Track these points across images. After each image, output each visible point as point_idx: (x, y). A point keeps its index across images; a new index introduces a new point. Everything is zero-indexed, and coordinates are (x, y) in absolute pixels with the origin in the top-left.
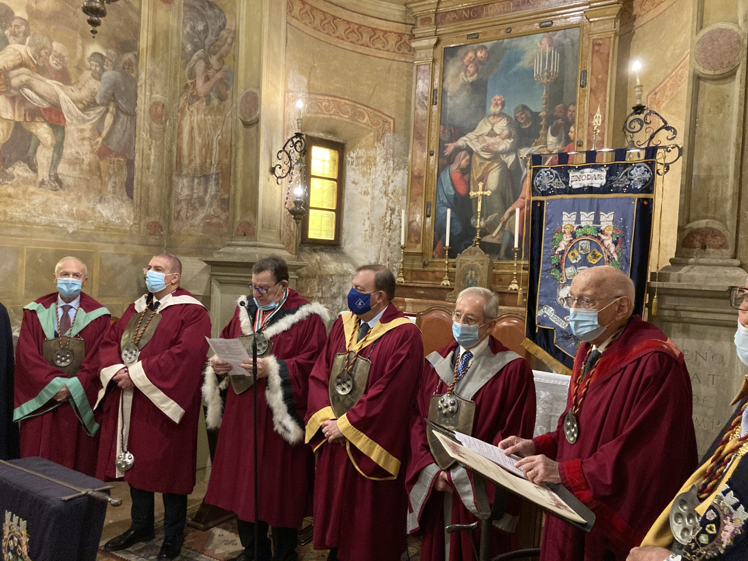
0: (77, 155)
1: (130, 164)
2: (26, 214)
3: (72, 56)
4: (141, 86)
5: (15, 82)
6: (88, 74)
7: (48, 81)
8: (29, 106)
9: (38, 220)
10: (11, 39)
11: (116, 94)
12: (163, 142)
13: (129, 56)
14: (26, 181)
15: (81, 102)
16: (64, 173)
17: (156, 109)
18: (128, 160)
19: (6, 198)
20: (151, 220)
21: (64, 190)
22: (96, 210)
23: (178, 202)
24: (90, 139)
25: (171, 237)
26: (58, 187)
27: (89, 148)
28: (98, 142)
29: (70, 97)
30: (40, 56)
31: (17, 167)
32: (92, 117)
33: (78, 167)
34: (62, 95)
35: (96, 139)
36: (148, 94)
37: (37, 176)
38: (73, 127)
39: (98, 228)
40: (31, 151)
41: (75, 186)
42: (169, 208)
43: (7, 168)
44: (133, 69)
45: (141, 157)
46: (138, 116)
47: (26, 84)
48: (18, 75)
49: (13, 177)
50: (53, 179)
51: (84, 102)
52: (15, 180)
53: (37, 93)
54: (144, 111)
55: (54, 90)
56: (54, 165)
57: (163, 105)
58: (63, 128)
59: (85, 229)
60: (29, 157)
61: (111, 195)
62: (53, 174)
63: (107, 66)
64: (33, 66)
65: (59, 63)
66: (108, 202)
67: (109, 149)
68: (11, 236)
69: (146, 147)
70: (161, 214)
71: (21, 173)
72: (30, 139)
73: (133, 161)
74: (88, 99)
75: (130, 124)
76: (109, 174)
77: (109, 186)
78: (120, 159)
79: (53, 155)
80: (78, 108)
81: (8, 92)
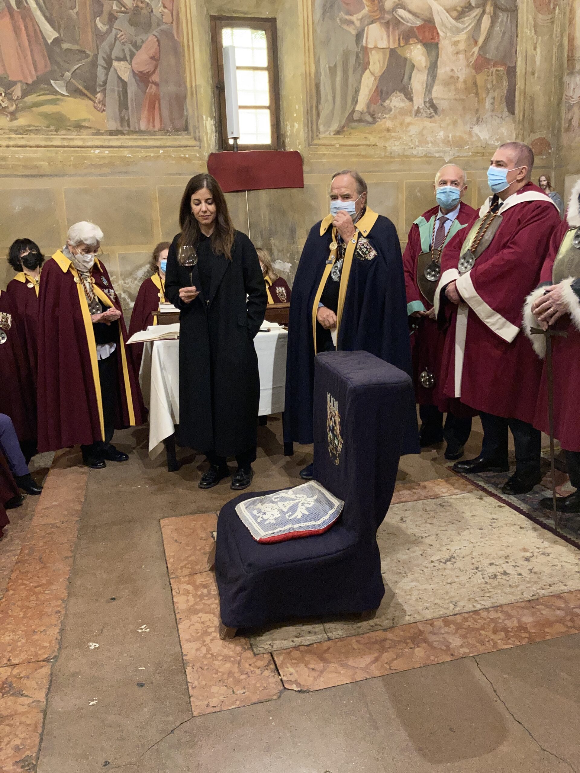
0: (452, 73)
1: (511, 72)
2: (404, 147)
5: (389, 4)
8: (403, 28)
9: (415, 152)
12: (551, 35)
14: (403, 112)
15: (455, 9)
16: (439, 96)
18: (509, 67)
19: (385, 133)
20: (537, 138)
22: (474, 135)
23: (570, 108)
24: (466, 51)
25: (561, 154)
26: (434, 114)
28: (474, 53)
31: (394, 98)
32: (467, 24)
33: (453, 88)
34: (436, 7)
35: (472, 49)
37: (413, 105)
38: (447, 42)
39: (475, 154)
40: (406, 77)
41: (450, 109)
42: (558, 119)
43: (384, 101)
45: (524, 62)
47: (398, 4)
49: (391, 110)
50: (428, 105)
51: (459, 8)
52: (392, 112)
53: (410, 12)
56: (429, 88)
58: (437, 45)
59: (462, 157)
60: (404, 86)
61: (489, 114)
62: (428, 100)
67: (486, 59)
68: (391, 171)
69: (530, 48)
70: (549, 128)
71: (397, 105)
72: (405, 66)
73: (515, 67)
74: (463, 4)
75: (511, 22)
76: (487, 88)
77: (487, 103)
78: (499, 69)
79: (427, 79)
80: (451, 16)
81: (382, 18)
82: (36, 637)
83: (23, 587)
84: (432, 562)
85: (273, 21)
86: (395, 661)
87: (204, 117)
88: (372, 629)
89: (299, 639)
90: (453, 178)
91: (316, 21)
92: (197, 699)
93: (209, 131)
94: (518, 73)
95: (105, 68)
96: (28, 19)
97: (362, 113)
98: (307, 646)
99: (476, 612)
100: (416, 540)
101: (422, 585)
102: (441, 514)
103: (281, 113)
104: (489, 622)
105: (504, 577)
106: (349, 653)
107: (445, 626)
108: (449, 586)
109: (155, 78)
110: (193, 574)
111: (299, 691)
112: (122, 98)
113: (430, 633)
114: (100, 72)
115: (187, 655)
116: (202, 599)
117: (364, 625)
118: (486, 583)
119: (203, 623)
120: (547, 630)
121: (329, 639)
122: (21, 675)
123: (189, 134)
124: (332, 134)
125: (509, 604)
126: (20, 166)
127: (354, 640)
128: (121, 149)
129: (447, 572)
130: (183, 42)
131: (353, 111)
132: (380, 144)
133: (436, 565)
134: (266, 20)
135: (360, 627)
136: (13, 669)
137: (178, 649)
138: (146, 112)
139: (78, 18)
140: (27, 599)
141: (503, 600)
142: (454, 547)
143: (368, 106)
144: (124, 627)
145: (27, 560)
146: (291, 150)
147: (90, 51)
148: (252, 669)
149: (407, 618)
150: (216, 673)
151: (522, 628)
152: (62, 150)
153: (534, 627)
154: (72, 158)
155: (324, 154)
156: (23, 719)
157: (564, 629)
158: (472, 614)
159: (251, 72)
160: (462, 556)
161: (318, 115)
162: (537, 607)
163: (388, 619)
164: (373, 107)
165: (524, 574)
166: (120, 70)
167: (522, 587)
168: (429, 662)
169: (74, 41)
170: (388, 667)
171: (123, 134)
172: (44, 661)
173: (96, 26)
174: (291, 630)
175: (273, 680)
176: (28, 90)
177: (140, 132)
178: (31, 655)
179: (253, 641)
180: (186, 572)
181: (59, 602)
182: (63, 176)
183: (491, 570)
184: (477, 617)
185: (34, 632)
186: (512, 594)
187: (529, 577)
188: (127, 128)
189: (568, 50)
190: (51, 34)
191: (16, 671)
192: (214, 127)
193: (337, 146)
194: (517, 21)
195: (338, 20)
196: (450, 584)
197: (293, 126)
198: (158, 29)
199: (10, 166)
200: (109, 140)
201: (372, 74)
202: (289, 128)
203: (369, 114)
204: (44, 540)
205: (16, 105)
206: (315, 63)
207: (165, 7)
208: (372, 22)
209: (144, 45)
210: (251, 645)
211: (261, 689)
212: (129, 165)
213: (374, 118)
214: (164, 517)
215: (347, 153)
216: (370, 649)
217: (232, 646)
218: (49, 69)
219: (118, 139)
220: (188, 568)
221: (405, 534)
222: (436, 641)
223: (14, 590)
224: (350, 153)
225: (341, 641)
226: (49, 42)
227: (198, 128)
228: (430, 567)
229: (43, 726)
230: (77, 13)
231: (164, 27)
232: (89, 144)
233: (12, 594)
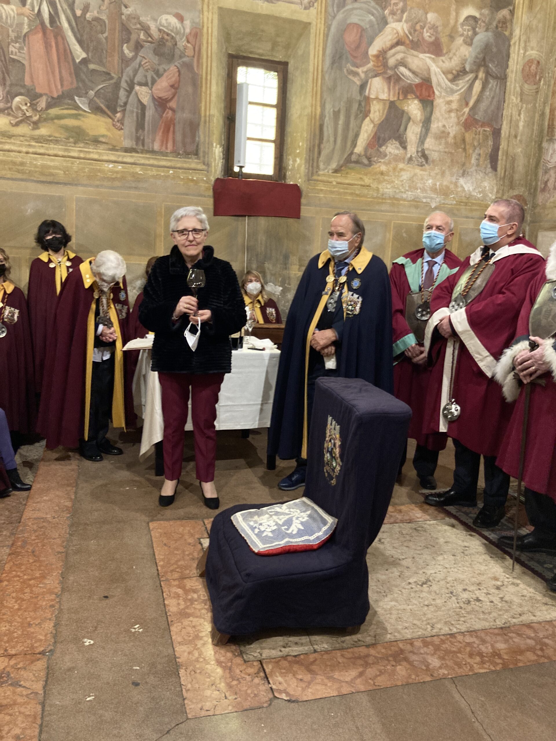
0: (443, 129)
1: (497, 133)
2: (395, 190)
3: (445, 25)
4: (515, 43)
5: (392, 62)
6: (460, 40)
7: (421, 56)
8: (402, 84)
9: (404, 196)
10: (390, 19)
11: (486, 58)
12: (535, 105)
13: (504, 12)
14: (397, 159)
15: (452, 73)
16: (431, 147)
17: (530, 67)
18: (495, 128)
19: (379, 176)
20: (515, 194)
21: (429, 165)
22: (459, 185)
23: (546, 171)
24: (457, 110)
25: (536, 211)
26: (424, 163)
27: (456, 120)
28: (464, 113)
29: (441, 68)
30: (415, 30)
31: (390, 145)
32: (460, 87)
33: (443, 141)
34: (434, 69)
35: (463, 109)
36: (522, 51)
37: (406, 154)
38: (441, 100)
39: (460, 203)
40: (402, 128)
41: (440, 160)
42: (535, 179)
43: (381, 146)
44: (507, 27)
45: (509, 126)
46: (509, 79)
47: (401, 62)
48: (394, 55)
49: (386, 156)
50: (420, 154)
51: (454, 72)
52: (387, 158)
53: (410, 70)
54: (516, 72)
55: (426, 63)
56: (422, 140)
57: (538, 62)
58: (432, 102)
59: (447, 204)
60: (400, 135)
61: (474, 168)
62: (420, 150)
63: (480, 28)
64: (408, 42)
65: (432, 35)
66: (471, 175)
67: (475, 119)
68: (382, 211)
69: (515, 113)
70: (526, 186)
71: (392, 151)
72: (402, 117)
73: (500, 130)
74: (458, 68)
75: (500, 89)
76: (474, 146)
77: (473, 159)
78: (486, 129)
79: (422, 130)
80: (447, 78)
81: (385, 73)
82: (32, 630)
83: (18, 578)
84: (410, 583)
85: (286, 64)
86: (379, 678)
87: (215, 144)
88: (356, 644)
89: (287, 649)
90: (438, 223)
91: (325, 69)
92: (191, 701)
93: (217, 158)
94: (503, 135)
95: (127, 91)
96: (60, 39)
97: (359, 155)
98: (295, 656)
99: (452, 635)
100: (394, 561)
101: (400, 605)
102: (417, 538)
103: (285, 148)
104: (465, 646)
105: (477, 603)
106: (335, 666)
107: (425, 646)
108: (426, 608)
109: (173, 104)
110: (183, 578)
111: (289, 701)
112: (140, 119)
113: (411, 652)
114: (122, 94)
115: (179, 658)
116: (192, 604)
117: (348, 639)
118: (461, 608)
119: (194, 627)
120: (519, 657)
121: (315, 651)
122: (19, 666)
123: (198, 158)
124: (330, 172)
125: (482, 630)
126: (36, 172)
127: (339, 653)
128: (134, 166)
129: (424, 595)
130: (202, 75)
131: (352, 153)
132: (374, 185)
133: (413, 586)
134: (279, 63)
135: (343, 642)
136: (9, 660)
137: (170, 651)
138: (160, 134)
139: (107, 42)
140: (21, 591)
141: (478, 625)
142: (430, 571)
143: (366, 149)
144: (119, 625)
145: (20, 552)
146: (291, 183)
147: (115, 73)
148: (243, 675)
149: (389, 636)
150: (209, 678)
151: (496, 654)
152: (78, 161)
153: (506, 653)
154: (86, 170)
155: (322, 190)
156: (22, 710)
157: (535, 658)
158: (448, 636)
159: (261, 107)
160: (437, 580)
161: (319, 153)
162: (509, 634)
163: (370, 636)
164: (370, 151)
165: (495, 602)
166: (141, 94)
167: (494, 614)
168: (410, 681)
169: (101, 63)
170: (372, 683)
171: (137, 152)
172: (40, 653)
173: (122, 51)
174: (279, 640)
175: (263, 688)
176: (53, 103)
177: (153, 152)
178: (28, 647)
179: (242, 648)
180: (176, 575)
181: (53, 597)
182: (76, 185)
183: (465, 596)
184: (453, 640)
185: (30, 625)
186: (485, 620)
187: (500, 605)
188: (141, 147)
189: (549, 119)
190: (80, 54)
191: (12, 662)
192: (221, 154)
193: (334, 183)
194: (505, 89)
195: (345, 71)
196: (427, 606)
197: (294, 161)
198: (180, 61)
199: (27, 171)
200: (124, 157)
201: (372, 121)
202: (291, 162)
203: (366, 157)
204: (37, 534)
205: (40, 116)
206: (321, 106)
207: (188, 42)
208: (376, 76)
209: (166, 74)
210: (241, 651)
211: (252, 695)
212: (139, 181)
213: (370, 161)
214: (152, 521)
215: (342, 190)
216: (354, 664)
217: (223, 651)
218: (75, 85)
219: (132, 156)
220: (178, 572)
221: (383, 555)
222: (417, 661)
223: (8, 581)
224: (346, 191)
225: (327, 653)
226: (78, 61)
227: (208, 154)
228: (408, 589)
229: (42, 718)
230: (106, 38)
231: (184, 59)
232: (105, 158)
233: (7, 585)
